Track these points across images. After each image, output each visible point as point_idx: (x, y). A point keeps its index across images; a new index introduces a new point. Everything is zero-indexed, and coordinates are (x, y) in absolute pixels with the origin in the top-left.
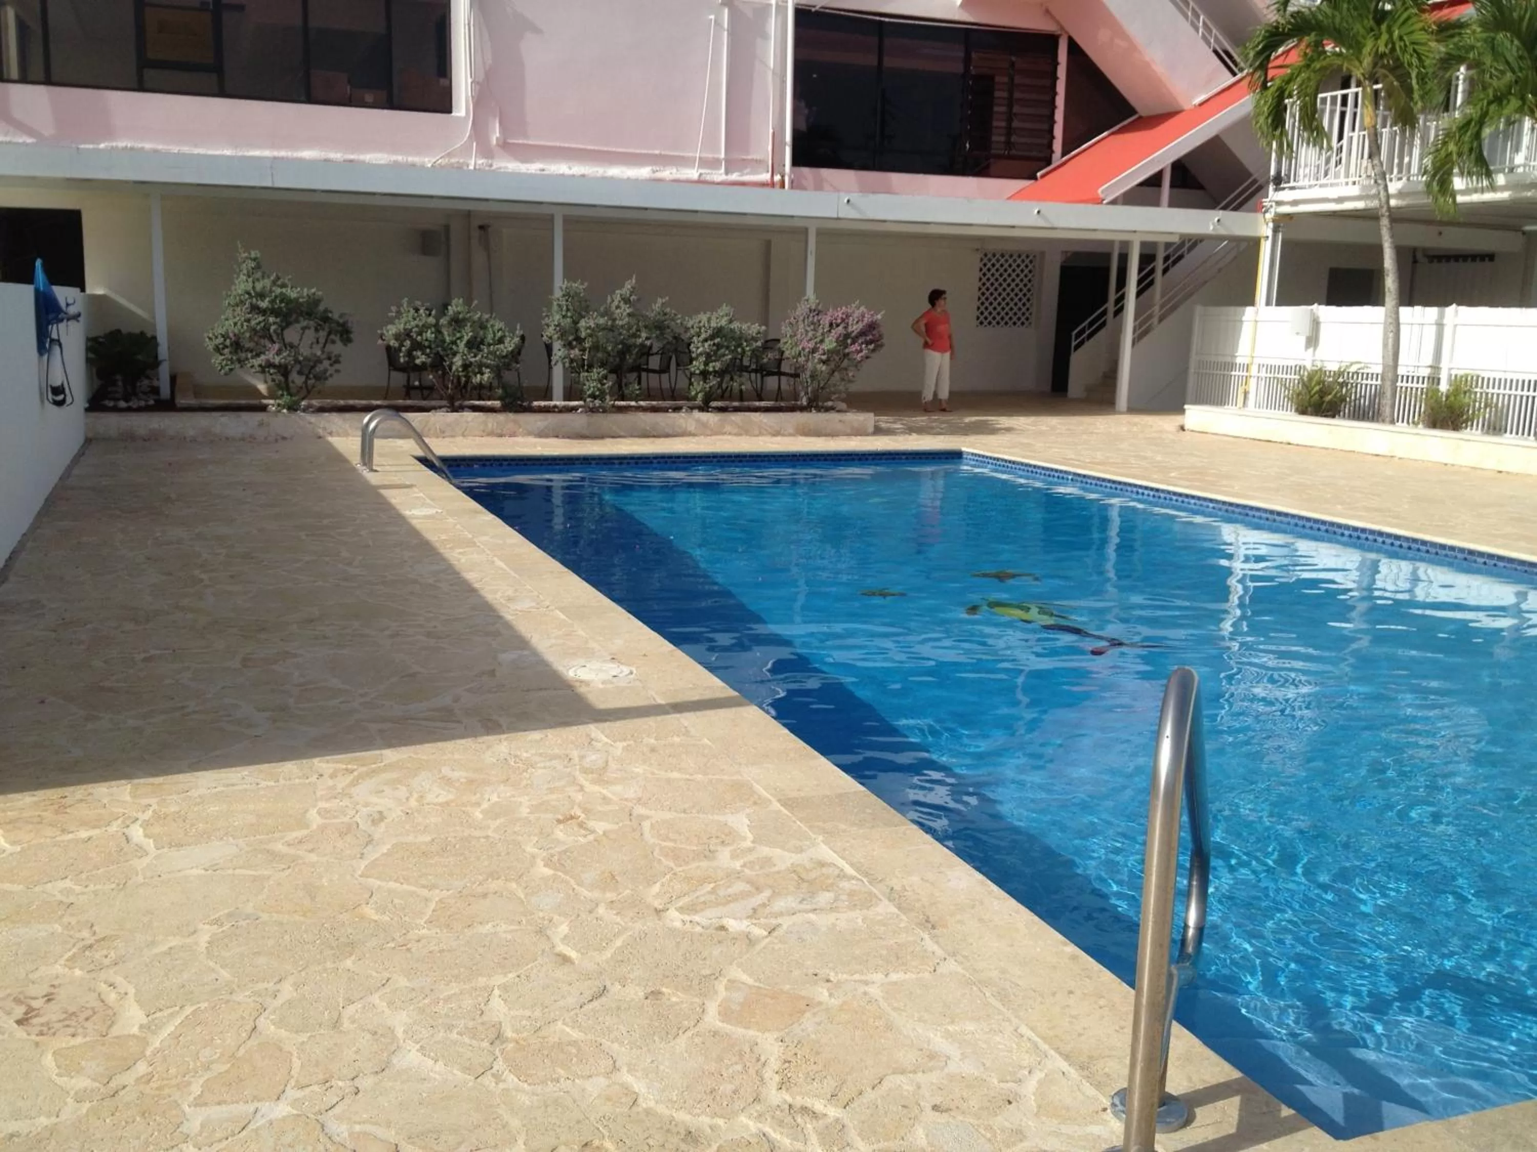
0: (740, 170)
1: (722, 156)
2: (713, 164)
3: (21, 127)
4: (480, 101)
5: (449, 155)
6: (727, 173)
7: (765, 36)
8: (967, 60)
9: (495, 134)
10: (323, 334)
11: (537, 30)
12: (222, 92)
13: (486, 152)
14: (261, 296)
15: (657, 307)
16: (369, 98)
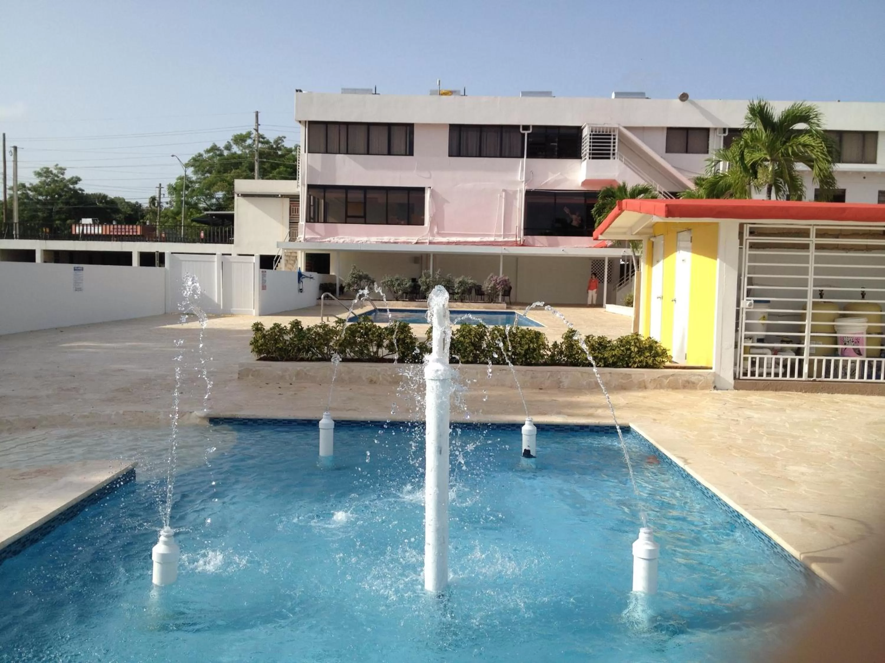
0: (508, 237)
1: (502, 233)
2: (500, 236)
3: (318, 234)
4: (432, 222)
5: (423, 236)
6: (504, 238)
7: (516, 199)
8: (585, 200)
9: (436, 230)
10: (369, 283)
11: (448, 202)
12: (365, 223)
13: (433, 236)
14: (354, 274)
15: (448, 275)
16: (403, 222)
